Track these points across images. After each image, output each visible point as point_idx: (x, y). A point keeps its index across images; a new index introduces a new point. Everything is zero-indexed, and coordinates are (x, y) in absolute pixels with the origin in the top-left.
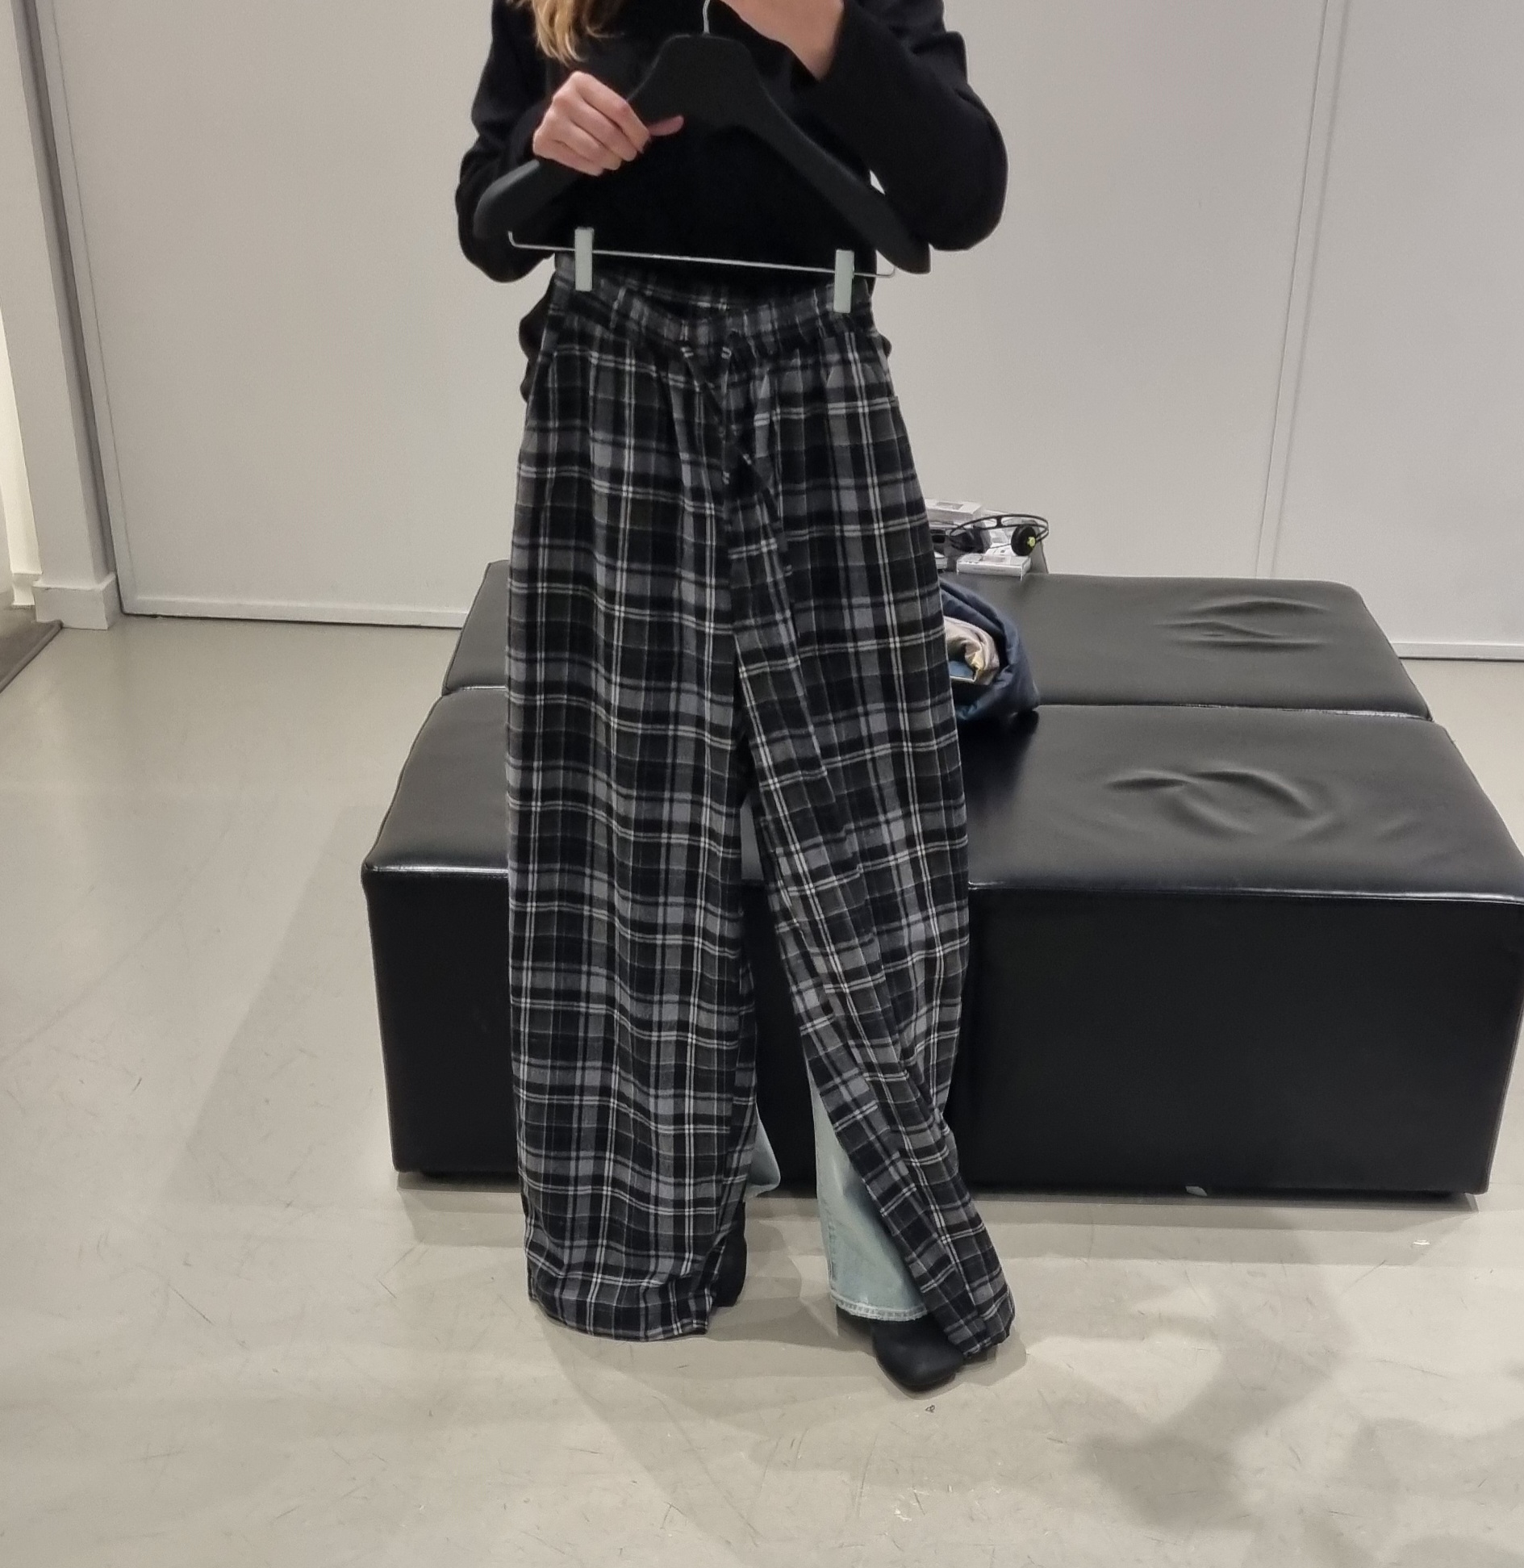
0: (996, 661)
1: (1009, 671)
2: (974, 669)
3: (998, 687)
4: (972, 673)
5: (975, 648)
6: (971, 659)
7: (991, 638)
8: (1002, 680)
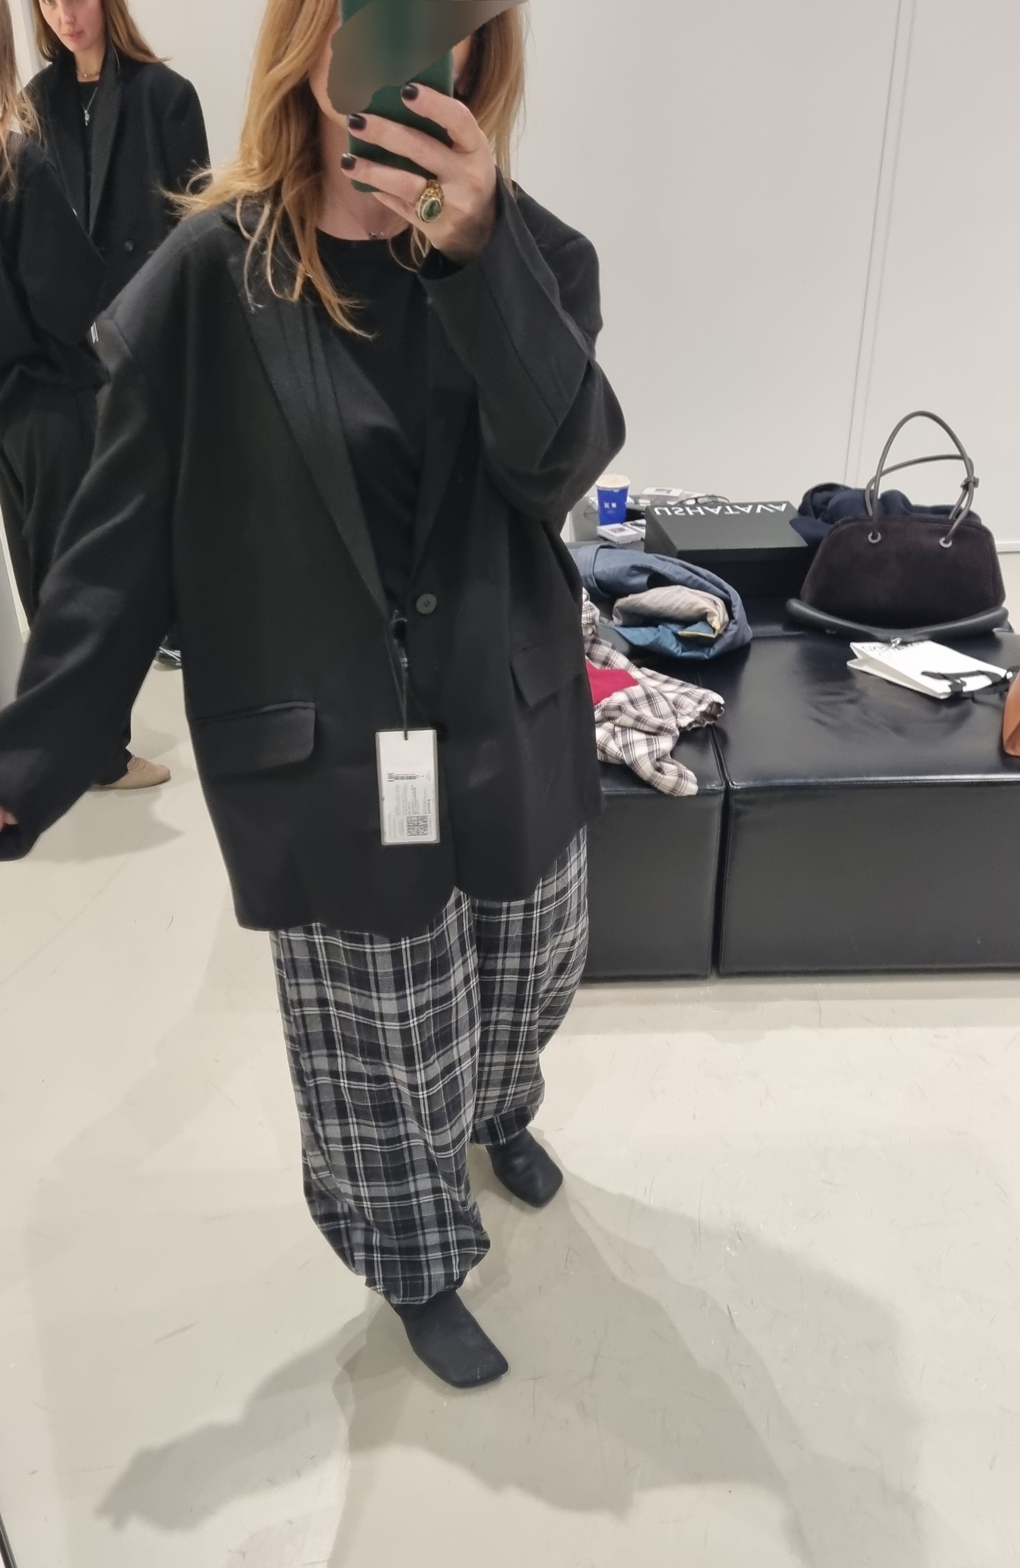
0: (727, 618)
1: (735, 623)
2: (714, 630)
3: (730, 634)
4: (712, 631)
5: (713, 614)
6: (712, 621)
7: (723, 602)
8: (731, 630)
